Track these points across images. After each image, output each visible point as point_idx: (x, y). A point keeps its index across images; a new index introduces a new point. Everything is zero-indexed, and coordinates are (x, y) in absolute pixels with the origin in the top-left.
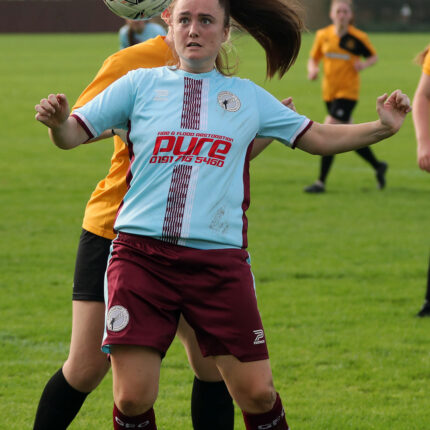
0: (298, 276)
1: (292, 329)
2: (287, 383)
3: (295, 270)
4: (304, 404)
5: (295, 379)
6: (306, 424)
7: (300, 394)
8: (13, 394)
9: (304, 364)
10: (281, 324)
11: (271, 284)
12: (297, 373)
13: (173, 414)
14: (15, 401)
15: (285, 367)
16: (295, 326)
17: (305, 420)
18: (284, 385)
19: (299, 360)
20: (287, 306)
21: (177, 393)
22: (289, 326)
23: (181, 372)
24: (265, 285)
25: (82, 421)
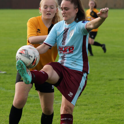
0: (120, 79)
1: (118, 95)
2: (117, 110)
3: (119, 77)
4: (122, 116)
5: (119, 109)
6: (122, 122)
7: (121, 113)
8: (38, 113)
9: (122, 105)
10: (115, 93)
11: (112, 81)
12: (120, 107)
13: (84, 119)
14: (38, 115)
15: (116, 105)
16: (119, 94)
17: (122, 121)
18: (116, 111)
19: (120, 103)
20: (117, 88)
21: (85, 113)
22: (117, 94)
23: (86, 107)
24: (110, 82)
25: (58, 121)
